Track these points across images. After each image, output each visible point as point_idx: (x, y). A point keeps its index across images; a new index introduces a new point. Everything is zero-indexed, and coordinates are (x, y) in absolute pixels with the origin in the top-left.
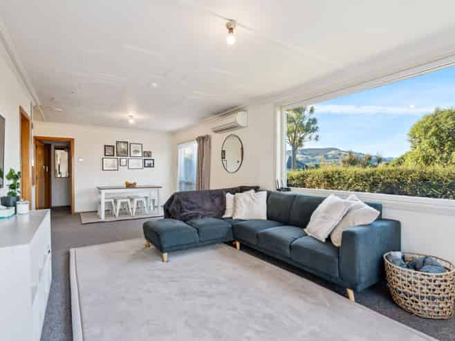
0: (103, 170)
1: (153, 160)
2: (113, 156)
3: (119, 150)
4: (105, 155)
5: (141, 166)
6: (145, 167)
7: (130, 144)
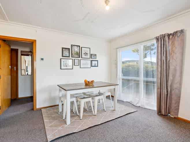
0: (61, 69)
1: (97, 61)
2: (69, 57)
3: (73, 52)
4: (63, 56)
5: (89, 66)
6: (92, 66)
7: (82, 47)
